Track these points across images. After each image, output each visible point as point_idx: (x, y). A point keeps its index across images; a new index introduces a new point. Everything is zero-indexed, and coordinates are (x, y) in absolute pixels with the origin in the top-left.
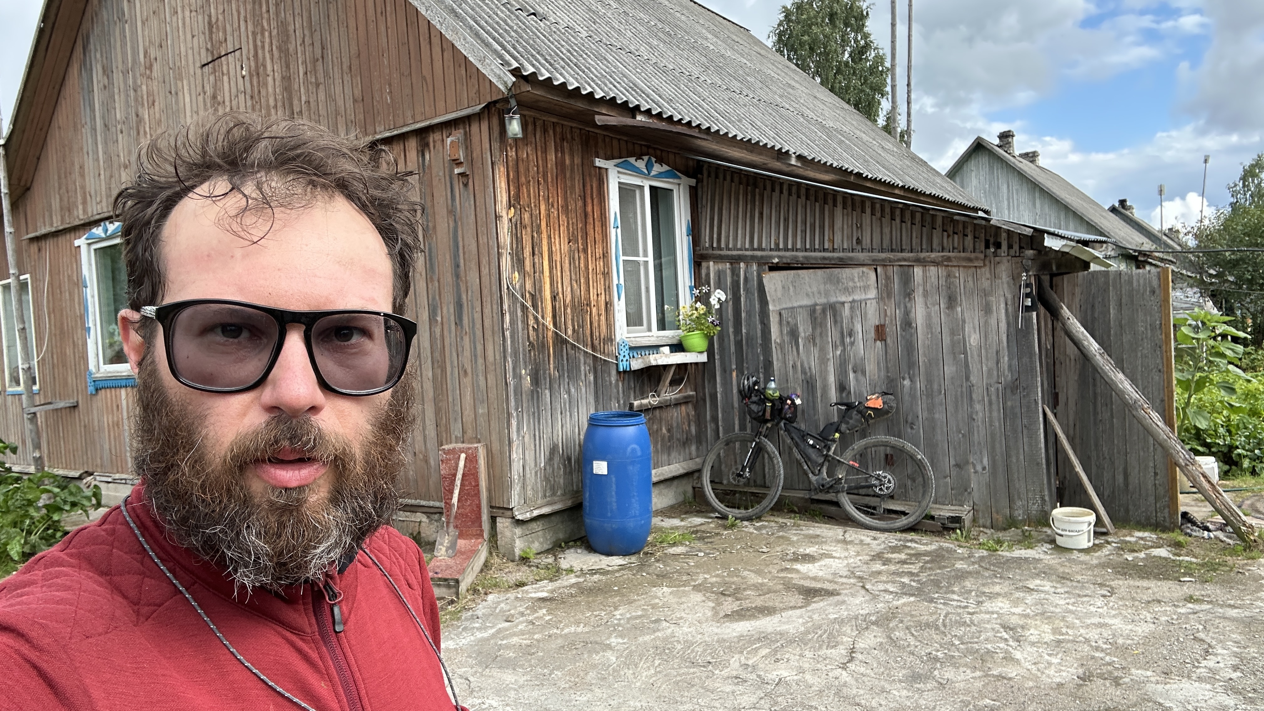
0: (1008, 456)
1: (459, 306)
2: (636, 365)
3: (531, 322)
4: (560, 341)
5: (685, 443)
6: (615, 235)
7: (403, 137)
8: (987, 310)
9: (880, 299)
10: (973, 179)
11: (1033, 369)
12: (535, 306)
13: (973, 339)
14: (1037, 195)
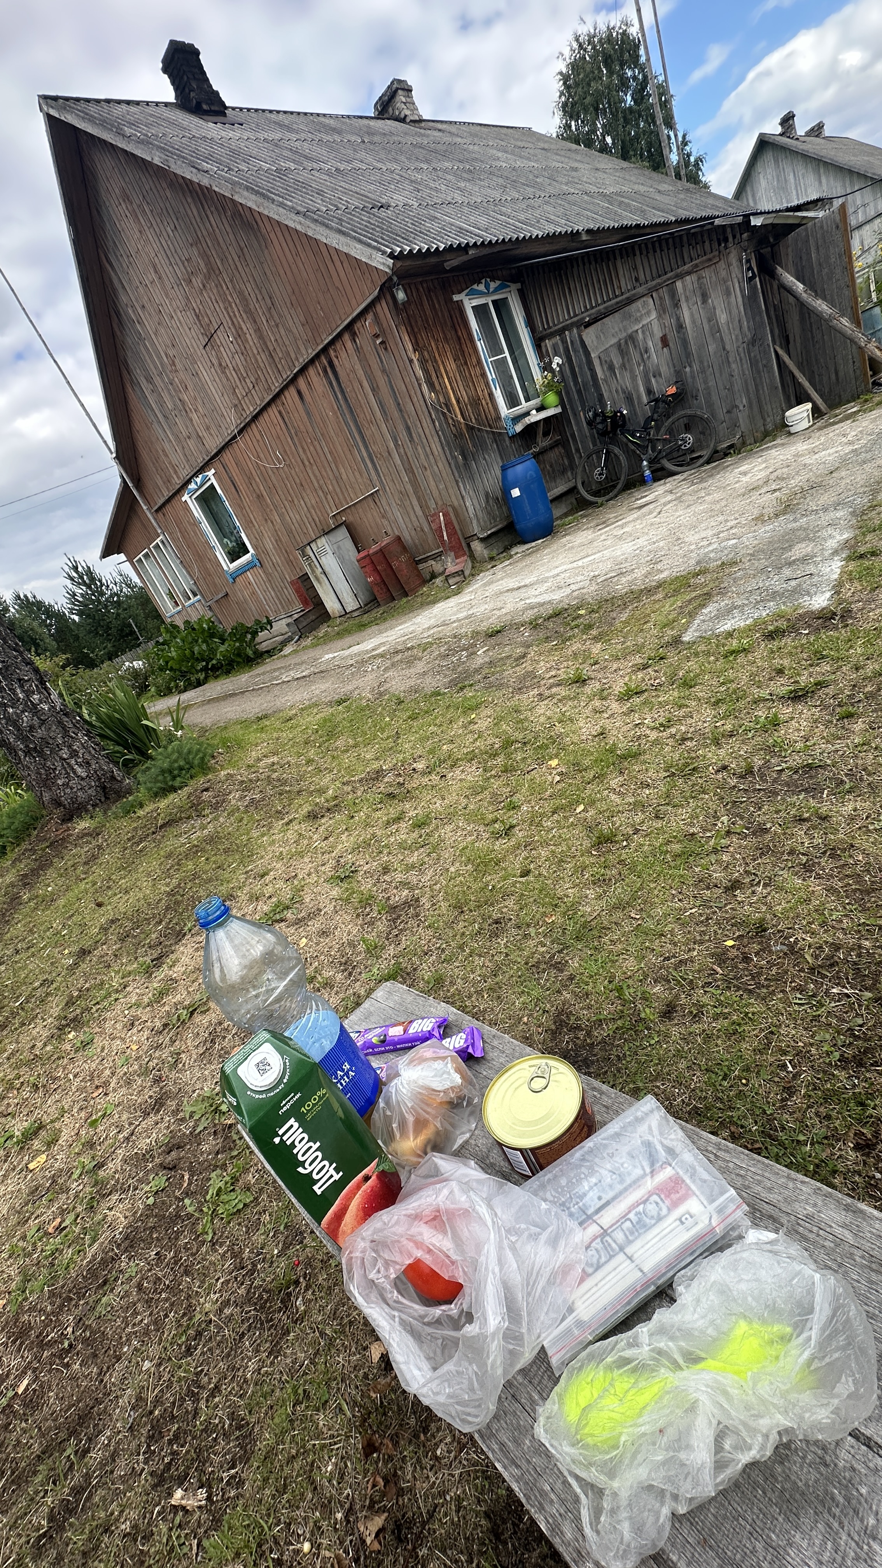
0: (757, 390)
1: (408, 428)
2: (519, 428)
4: (470, 428)
6: (480, 345)
7: (339, 335)
9: (659, 317)
10: (762, 180)
11: (763, 323)
12: (449, 411)
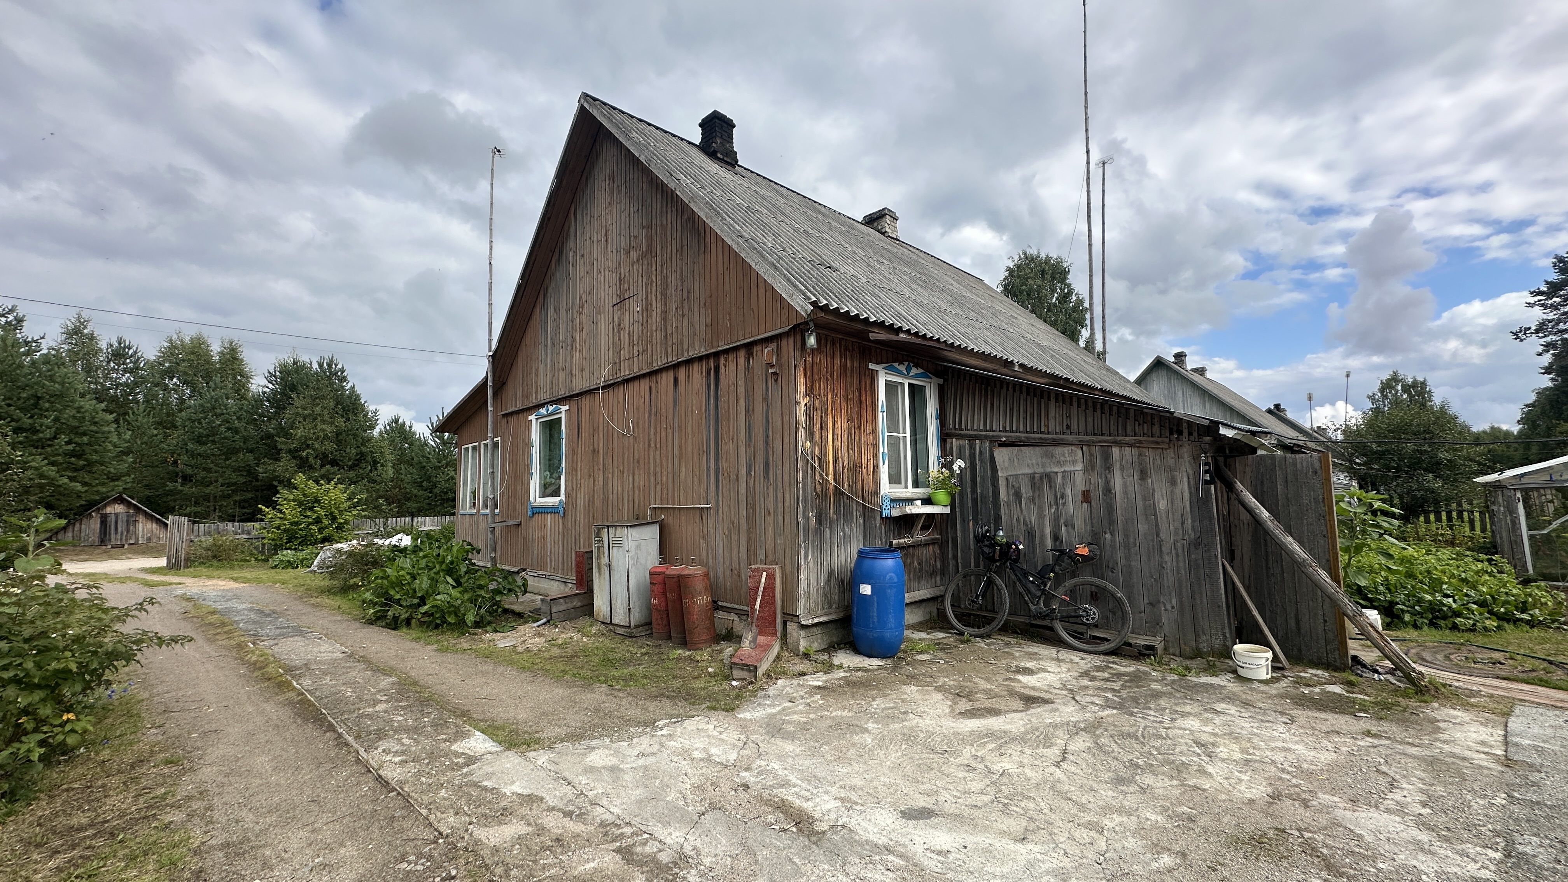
0: (1193, 598)
1: (767, 464)
2: (896, 513)
3: (818, 478)
4: (838, 493)
5: (932, 574)
6: (882, 418)
7: (736, 349)
8: (1173, 482)
9: (1086, 470)
10: (1155, 386)
11: (1212, 530)
12: (821, 466)
13: (1162, 505)
14: (1207, 399)
